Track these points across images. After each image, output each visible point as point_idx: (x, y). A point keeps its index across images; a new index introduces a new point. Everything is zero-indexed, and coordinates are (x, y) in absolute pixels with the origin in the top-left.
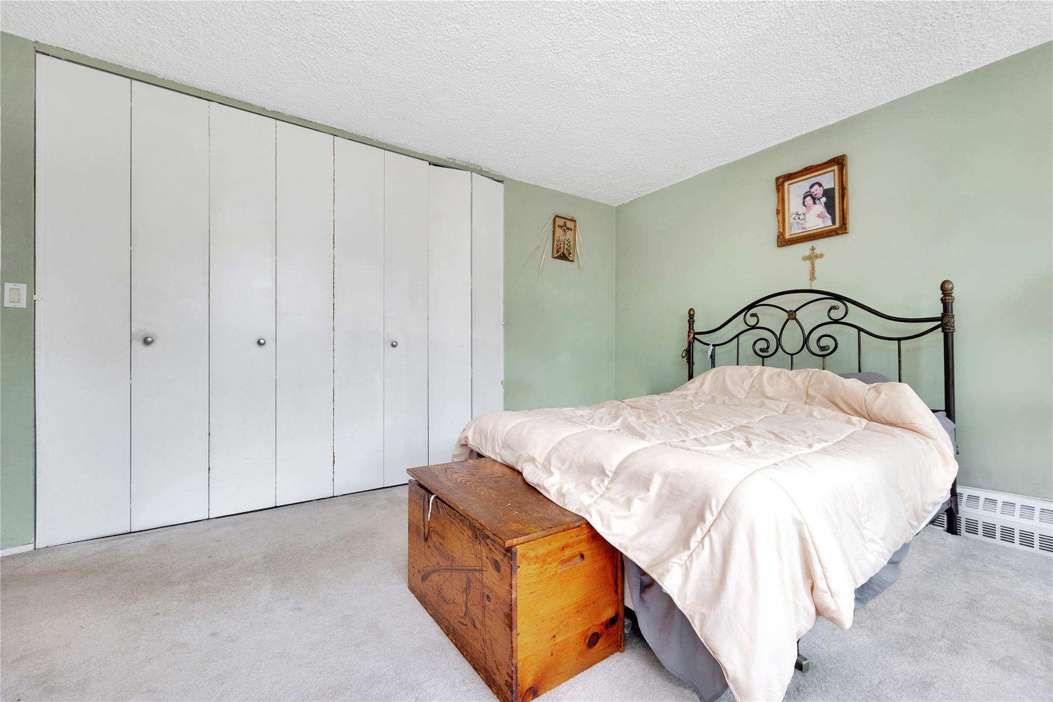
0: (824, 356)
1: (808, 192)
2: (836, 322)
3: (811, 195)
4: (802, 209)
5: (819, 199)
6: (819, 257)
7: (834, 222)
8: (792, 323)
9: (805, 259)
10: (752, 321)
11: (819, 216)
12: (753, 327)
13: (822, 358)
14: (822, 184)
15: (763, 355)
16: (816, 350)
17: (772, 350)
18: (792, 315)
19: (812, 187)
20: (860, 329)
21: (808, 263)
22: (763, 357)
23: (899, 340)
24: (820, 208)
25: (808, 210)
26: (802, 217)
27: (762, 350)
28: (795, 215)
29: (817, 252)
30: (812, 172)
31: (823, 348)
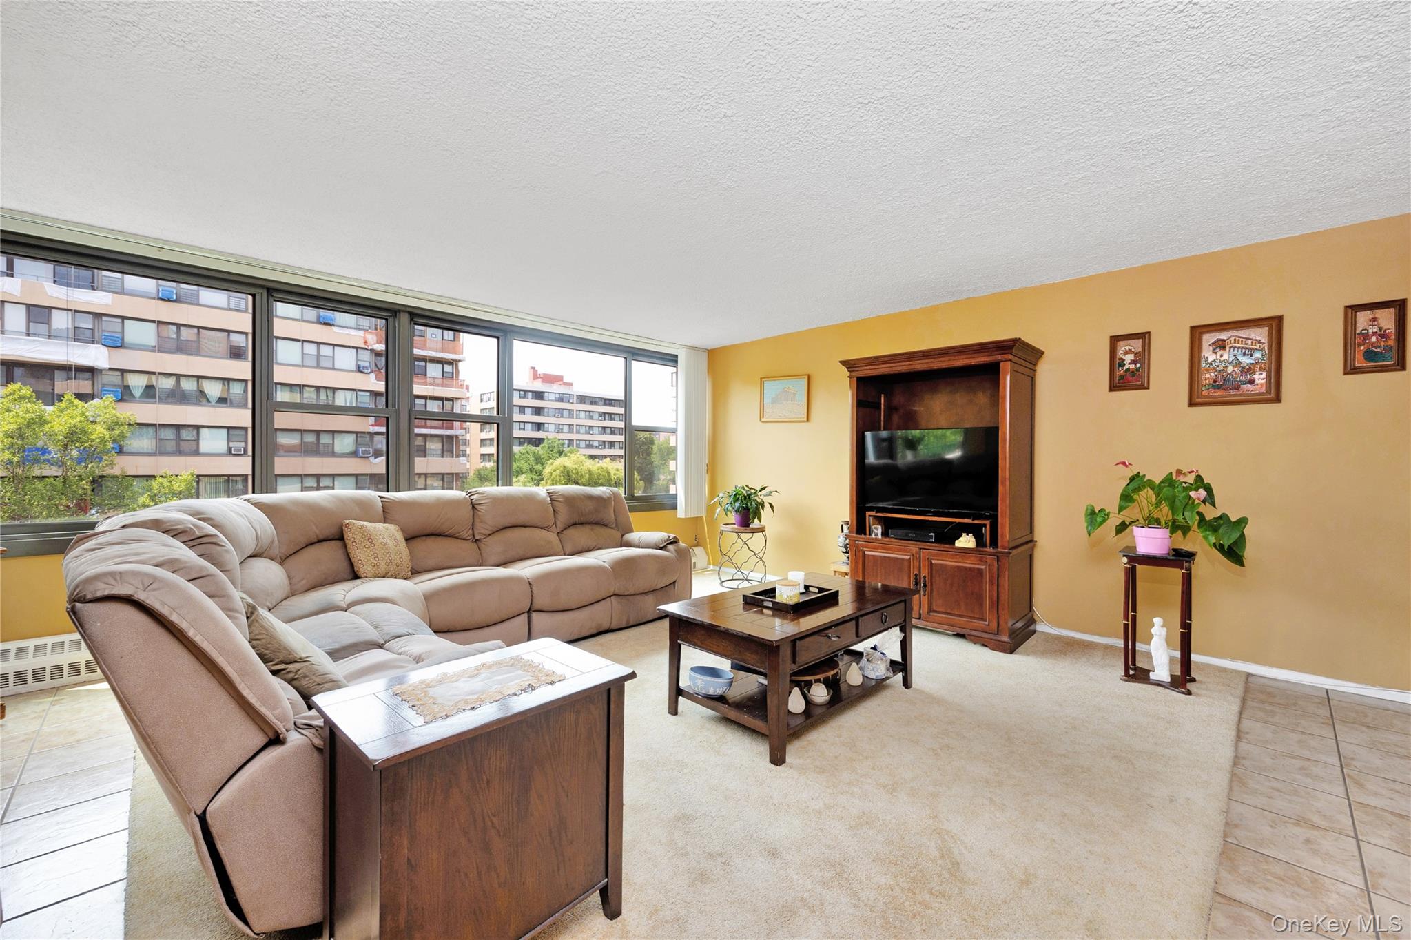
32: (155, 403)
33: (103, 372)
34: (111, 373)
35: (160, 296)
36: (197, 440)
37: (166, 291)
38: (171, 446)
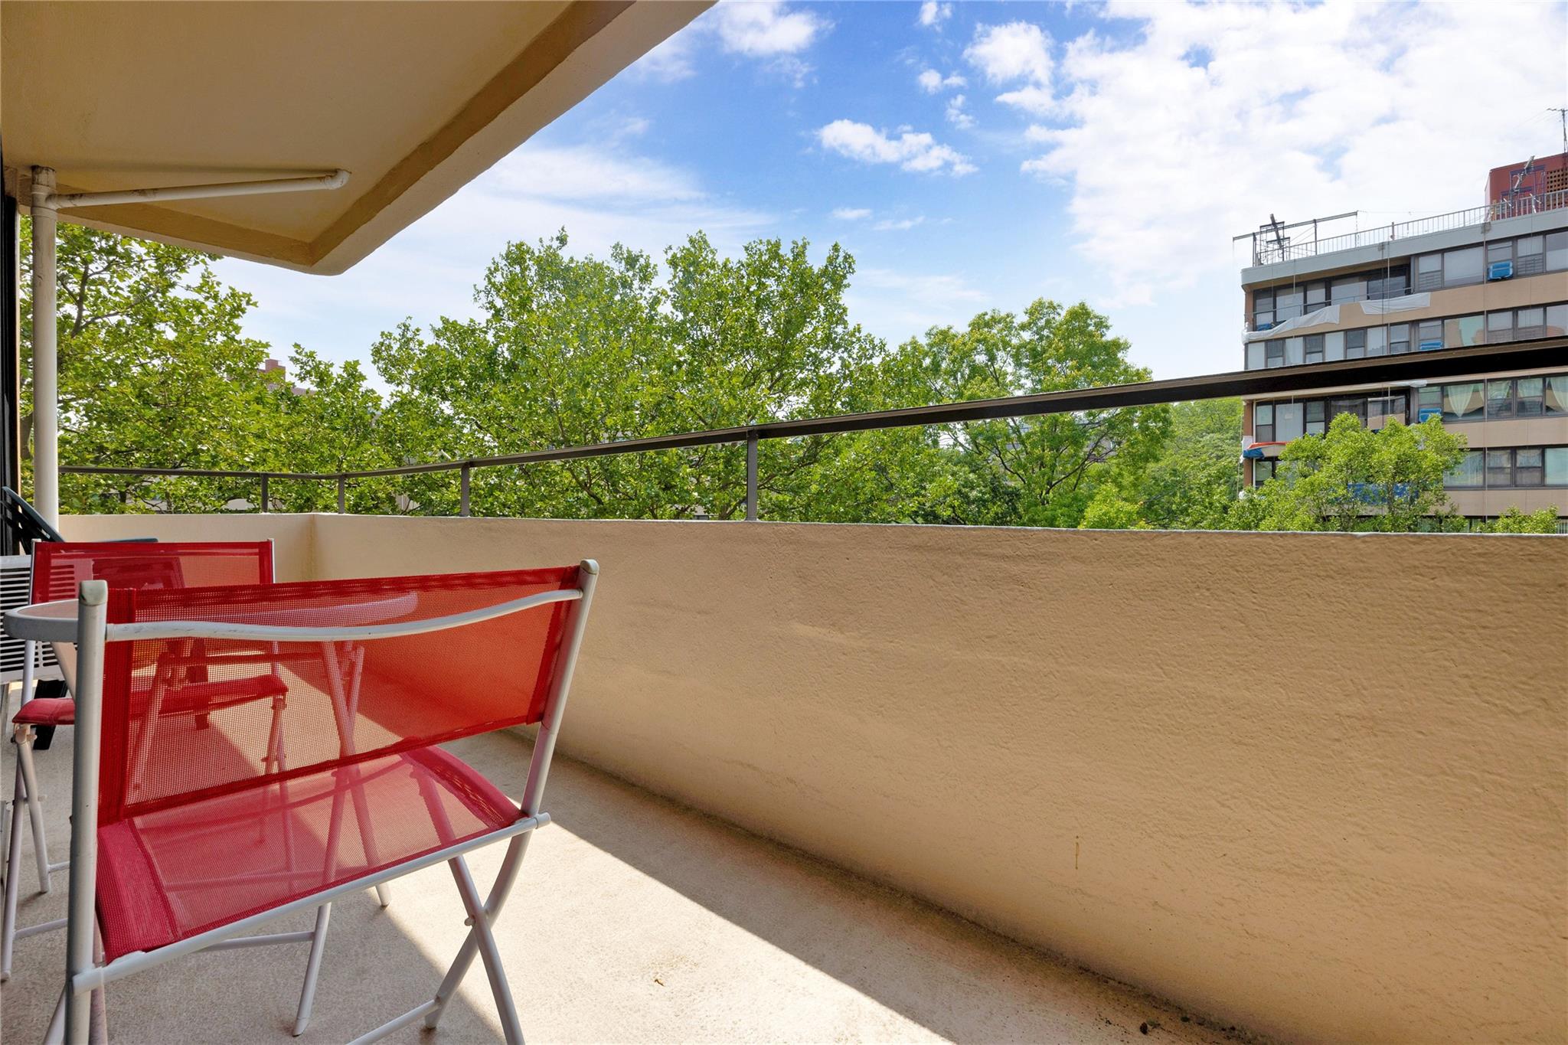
32: (1483, 420)
33: (1421, 390)
34: (1429, 389)
35: (1491, 276)
36: (1542, 469)
37: (1498, 267)
38: (1502, 479)
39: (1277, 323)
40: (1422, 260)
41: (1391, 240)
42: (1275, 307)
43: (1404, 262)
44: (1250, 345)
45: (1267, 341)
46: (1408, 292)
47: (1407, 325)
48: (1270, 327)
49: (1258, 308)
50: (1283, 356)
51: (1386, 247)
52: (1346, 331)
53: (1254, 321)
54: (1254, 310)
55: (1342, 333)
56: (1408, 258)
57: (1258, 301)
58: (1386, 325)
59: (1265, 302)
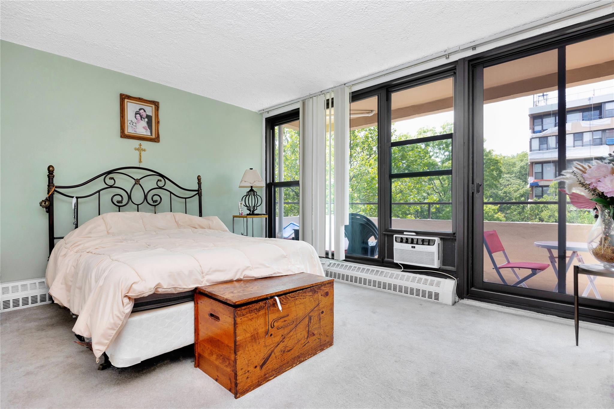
0: (155, 206)
1: (138, 111)
2: (160, 188)
3: (140, 114)
4: (134, 120)
5: (144, 119)
6: (144, 151)
7: (151, 135)
8: (137, 186)
9: (136, 149)
10: (111, 182)
11: (144, 128)
12: (111, 187)
13: (154, 207)
14: (146, 111)
15: (119, 206)
16: (151, 202)
17: (124, 202)
18: (137, 182)
19: (140, 109)
20: (171, 193)
21: (137, 152)
22: (119, 207)
23: (186, 198)
24: (144, 123)
25: (138, 122)
26: (134, 124)
27: (118, 202)
28: (130, 122)
29: (143, 147)
30: (142, 102)
31: (154, 202)
39: (544, 130)
40: (607, 104)
41: (593, 96)
42: (542, 123)
43: (600, 105)
44: (532, 140)
45: (540, 138)
46: (601, 118)
47: (601, 131)
48: (540, 132)
49: (535, 124)
50: (547, 144)
51: (591, 99)
52: (574, 134)
53: (534, 129)
54: (533, 125)
55: (573, 134)
56: (601, 103)
57: (535, 121)
58: (592, 131)
59: (538, 121)
